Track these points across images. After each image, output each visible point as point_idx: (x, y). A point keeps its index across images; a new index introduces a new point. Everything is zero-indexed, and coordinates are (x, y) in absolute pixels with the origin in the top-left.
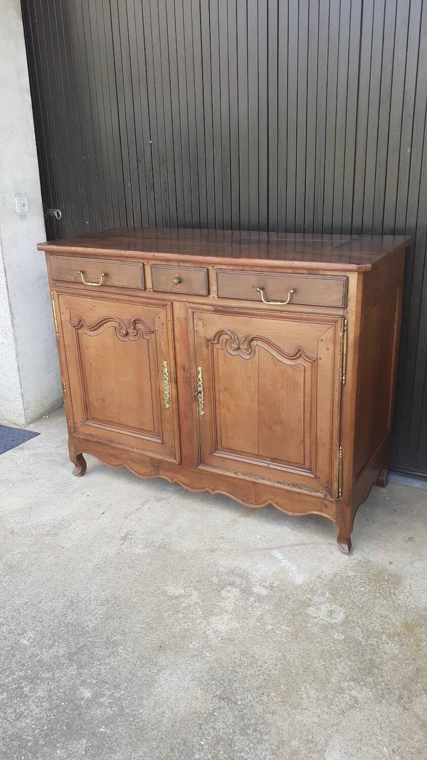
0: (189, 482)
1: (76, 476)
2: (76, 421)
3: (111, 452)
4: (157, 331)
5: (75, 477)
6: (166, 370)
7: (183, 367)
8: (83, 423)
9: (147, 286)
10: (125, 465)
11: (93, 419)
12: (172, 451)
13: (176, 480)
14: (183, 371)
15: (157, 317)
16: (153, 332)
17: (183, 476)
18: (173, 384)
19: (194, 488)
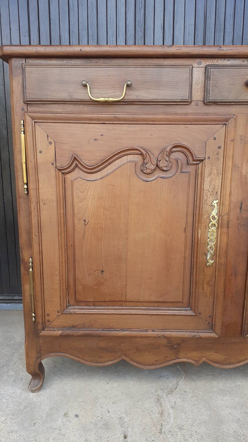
0: (223, 357)
1: (33, 391)
2: (47, 312)
3: (103, 344)
4: (209, 158)
5: (32, 395)
6: (214, 213)
7: (239, 205)
8: (62, 312)
9: (194, 98)
10: (124, 357)
11: (78, 302)
12: (209, 323)
13: (204, 359)
14: (239, 210)
15: (212, 138)
16: (202, 160)
17: (216, 352)
18: (225, 230)
19: (230, 364)
